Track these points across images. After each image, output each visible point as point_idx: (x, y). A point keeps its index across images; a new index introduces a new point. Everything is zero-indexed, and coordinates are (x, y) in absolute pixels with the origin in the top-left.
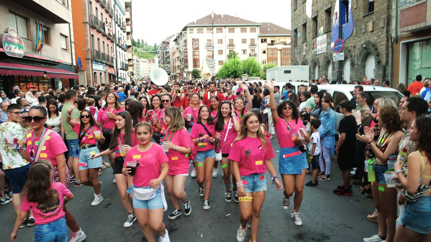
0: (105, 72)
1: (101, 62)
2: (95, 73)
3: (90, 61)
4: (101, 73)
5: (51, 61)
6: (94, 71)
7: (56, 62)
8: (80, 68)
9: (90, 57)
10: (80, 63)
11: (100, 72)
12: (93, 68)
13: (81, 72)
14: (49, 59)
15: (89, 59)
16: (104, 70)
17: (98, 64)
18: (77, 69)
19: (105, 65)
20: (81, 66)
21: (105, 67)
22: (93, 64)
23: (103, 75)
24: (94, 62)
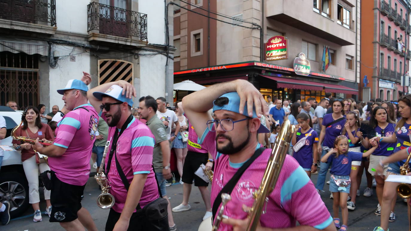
0: (394, 90)
1: (389, 80)
2: (381, 91)
3: (376, 79)
4: (388, 92)
5: (334, 79)
6: (380, 89)
7: (338, 80)
8: (365, 85)
9: (377, 75)
10: (366, 80)
11: (388, 90)
12: (380, 86)
13: (365, 89)
14: (331, 77)
15: (375, 77)
16: (393, 88)
17: (386, 82)
18: (361, 87)
19: (394, 83)
20: (367, 84)
21: (395, 85)
22: (380, 82)
23: (391, 93)
24: (381, 80)
